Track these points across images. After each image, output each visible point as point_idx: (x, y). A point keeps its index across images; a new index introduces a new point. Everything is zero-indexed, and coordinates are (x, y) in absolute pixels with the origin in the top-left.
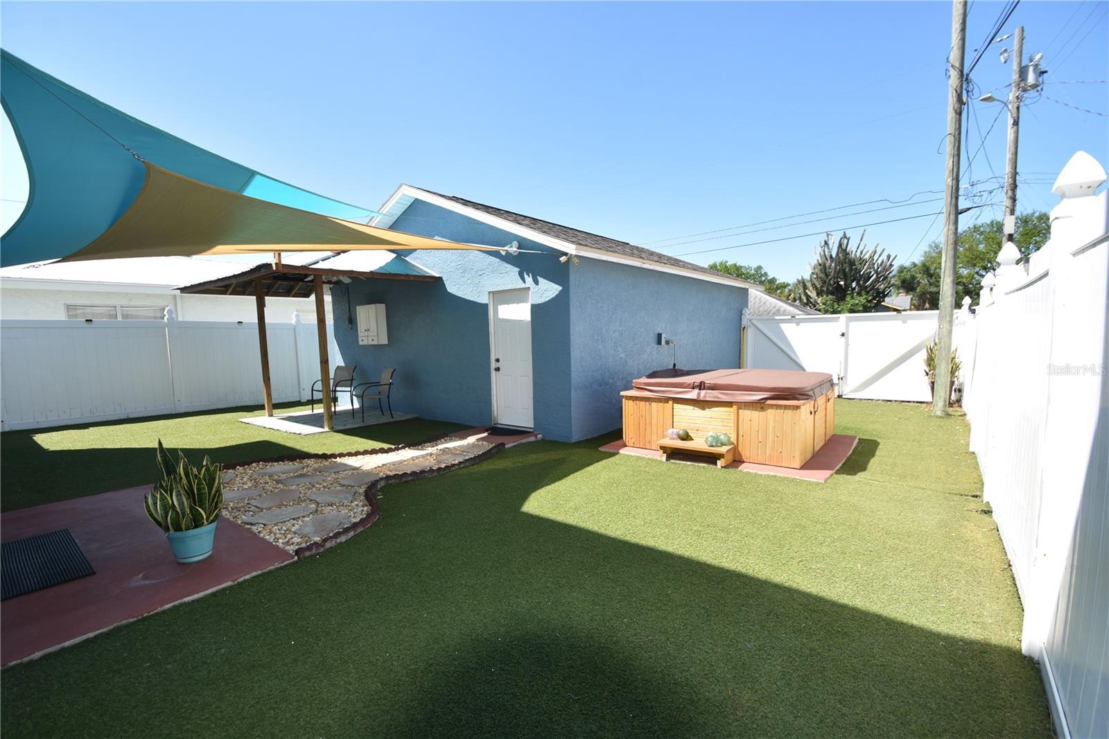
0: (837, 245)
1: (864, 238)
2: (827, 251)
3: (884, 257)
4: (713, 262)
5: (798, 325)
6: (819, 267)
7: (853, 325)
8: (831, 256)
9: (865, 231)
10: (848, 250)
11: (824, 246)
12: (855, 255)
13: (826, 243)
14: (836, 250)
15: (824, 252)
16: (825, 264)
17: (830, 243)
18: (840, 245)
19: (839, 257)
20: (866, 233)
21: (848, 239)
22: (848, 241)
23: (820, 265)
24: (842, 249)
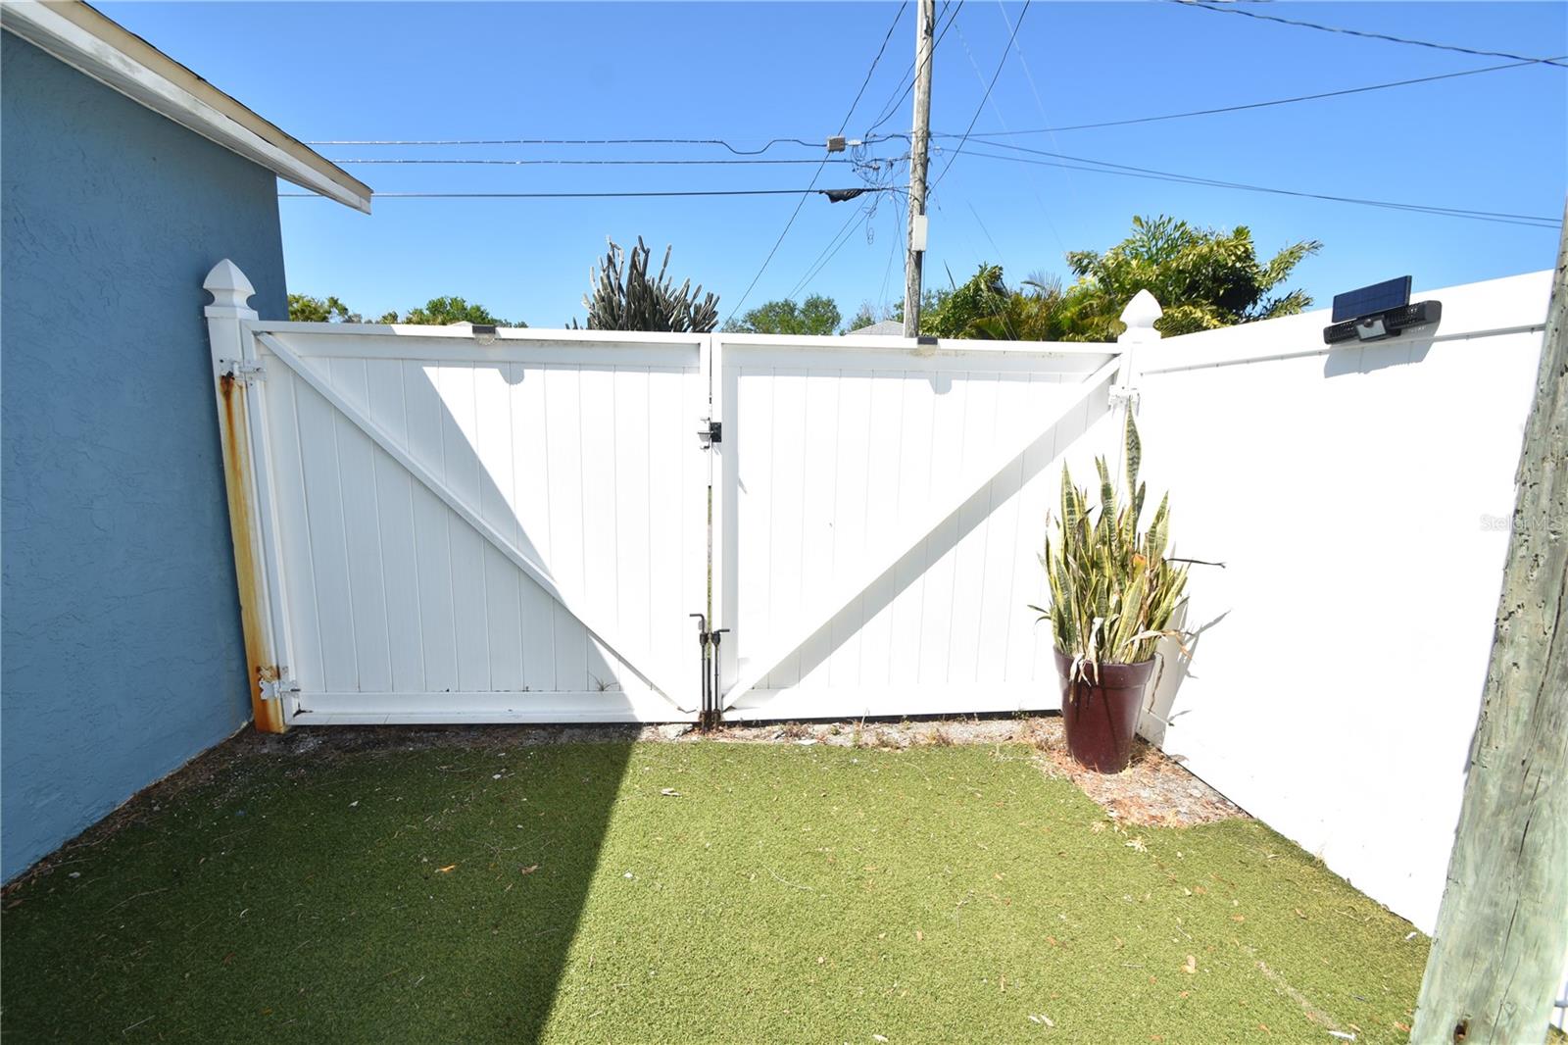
0: (628, 263)
1: (669, 260)
2: (612, 274)
3: (701, 300)
4: (439, 297)
6: (602, 304)
8: (620, 286)
9: (669, 249)
10: (647, 278)
11: (608, 267)
12: (659, 288)
13: (610, 260)
14: (629, 272)
15: (608, 277)
16: (611, 301)
17: (618, 261)
18: (634, 265)
19: (634, 287)
20: (671, 252)
21: (647, 253)
22: (647, 255)
23: (603, 299)
24: (638, 272)
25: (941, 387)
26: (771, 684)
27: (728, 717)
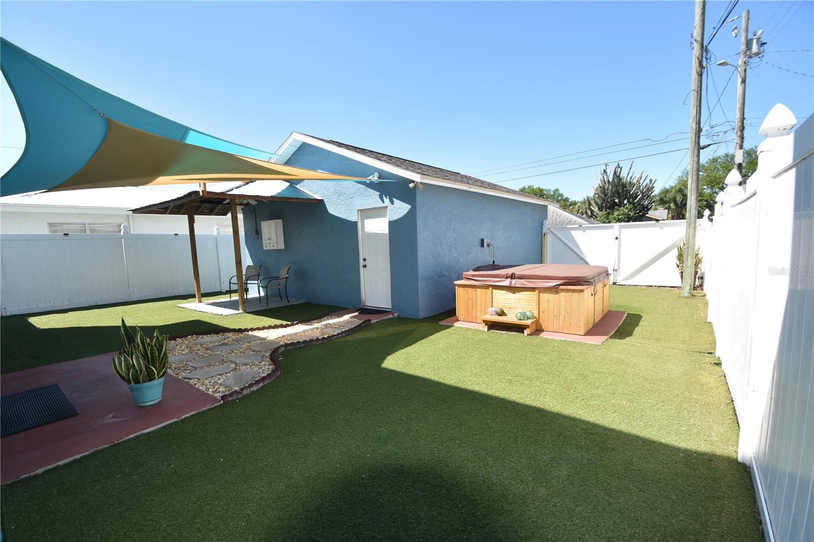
0: (613, 172)
1: (632, 167)
2: (605, 177)
3: (647, 181)
4: (523, 186)
5: (584, 231)
6: (600, 189)
7: (623, 231)
8: (609, 181)
10: (621, 176)
11: (603, 173)
12: (626, 180)
13: (605, 171)
14: (612, 176)
15: (604, 178)
16: (604, 188)
17: (608, 171)
18: (615, 173)
19: (614, 182)
20: (633, 163)
21: (621, 168)
22: (621, 169)
23: (601, 187)
24: (617, 176)
25: (661, 228)
26: (626, 279)
27: (617, 284)
